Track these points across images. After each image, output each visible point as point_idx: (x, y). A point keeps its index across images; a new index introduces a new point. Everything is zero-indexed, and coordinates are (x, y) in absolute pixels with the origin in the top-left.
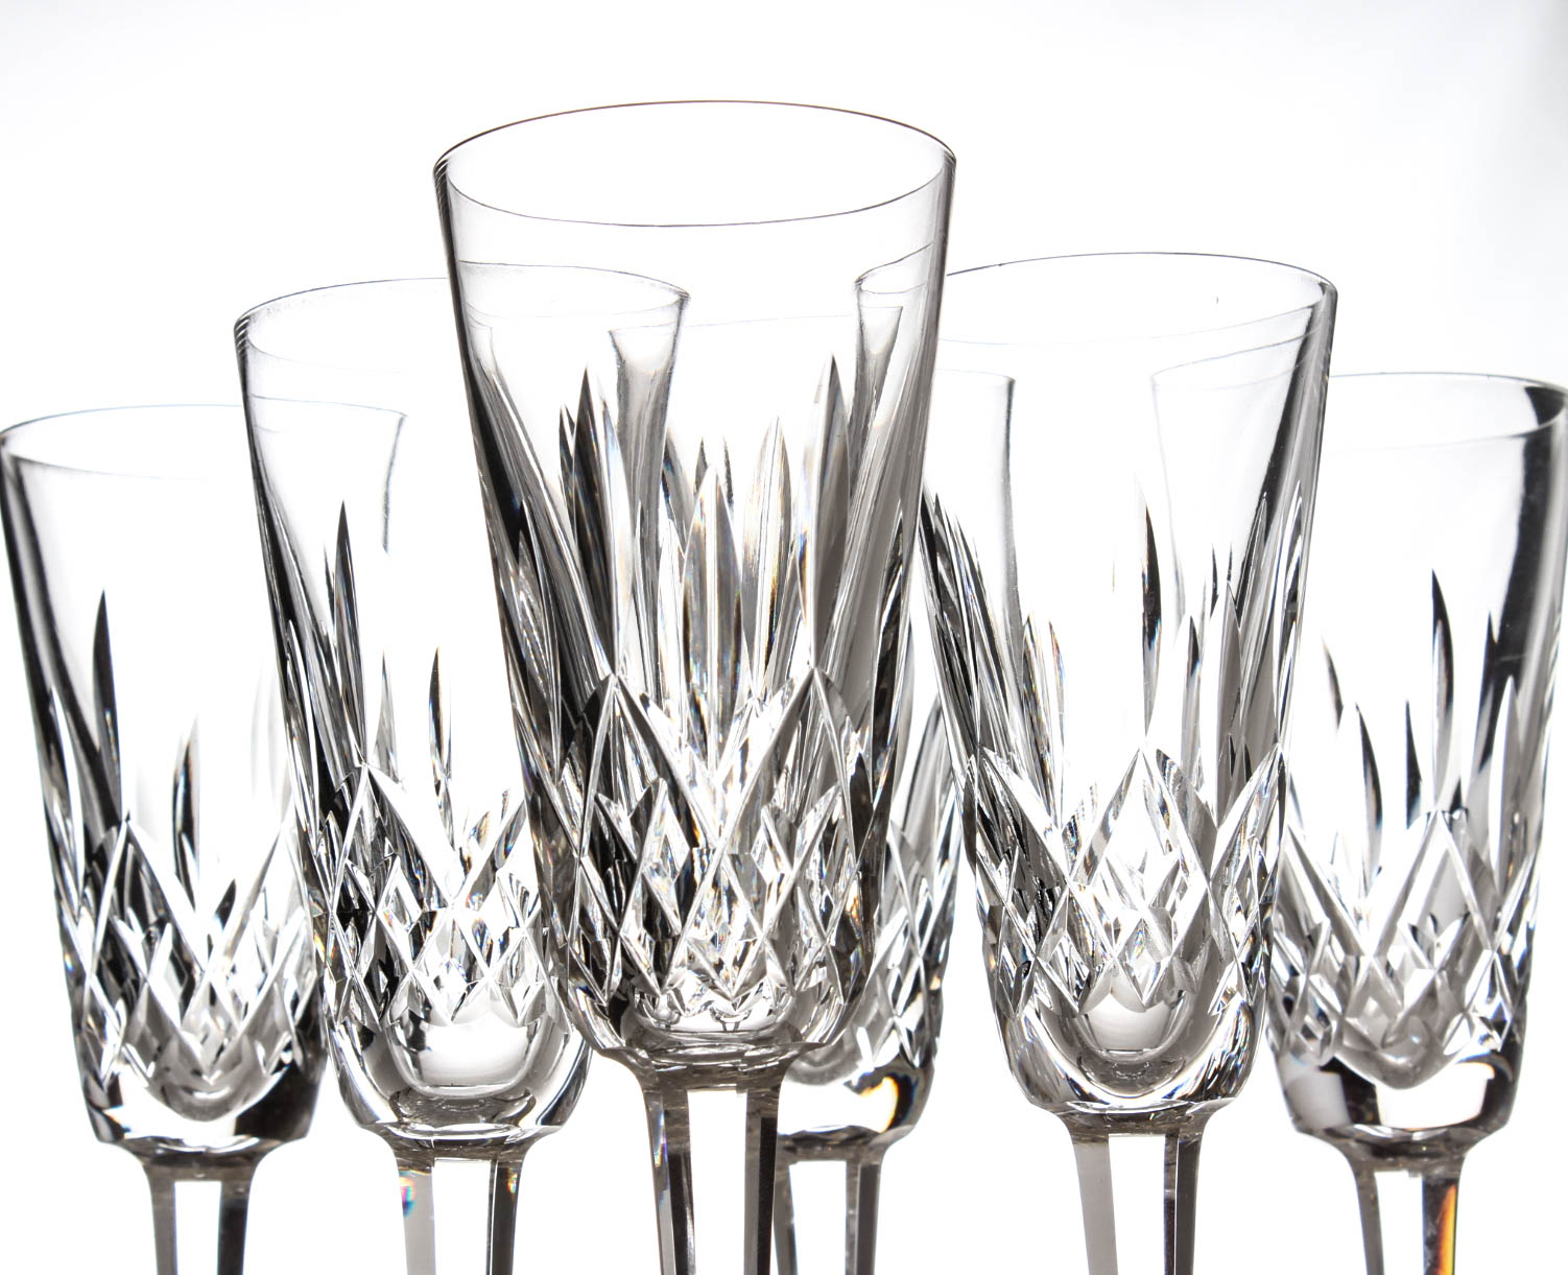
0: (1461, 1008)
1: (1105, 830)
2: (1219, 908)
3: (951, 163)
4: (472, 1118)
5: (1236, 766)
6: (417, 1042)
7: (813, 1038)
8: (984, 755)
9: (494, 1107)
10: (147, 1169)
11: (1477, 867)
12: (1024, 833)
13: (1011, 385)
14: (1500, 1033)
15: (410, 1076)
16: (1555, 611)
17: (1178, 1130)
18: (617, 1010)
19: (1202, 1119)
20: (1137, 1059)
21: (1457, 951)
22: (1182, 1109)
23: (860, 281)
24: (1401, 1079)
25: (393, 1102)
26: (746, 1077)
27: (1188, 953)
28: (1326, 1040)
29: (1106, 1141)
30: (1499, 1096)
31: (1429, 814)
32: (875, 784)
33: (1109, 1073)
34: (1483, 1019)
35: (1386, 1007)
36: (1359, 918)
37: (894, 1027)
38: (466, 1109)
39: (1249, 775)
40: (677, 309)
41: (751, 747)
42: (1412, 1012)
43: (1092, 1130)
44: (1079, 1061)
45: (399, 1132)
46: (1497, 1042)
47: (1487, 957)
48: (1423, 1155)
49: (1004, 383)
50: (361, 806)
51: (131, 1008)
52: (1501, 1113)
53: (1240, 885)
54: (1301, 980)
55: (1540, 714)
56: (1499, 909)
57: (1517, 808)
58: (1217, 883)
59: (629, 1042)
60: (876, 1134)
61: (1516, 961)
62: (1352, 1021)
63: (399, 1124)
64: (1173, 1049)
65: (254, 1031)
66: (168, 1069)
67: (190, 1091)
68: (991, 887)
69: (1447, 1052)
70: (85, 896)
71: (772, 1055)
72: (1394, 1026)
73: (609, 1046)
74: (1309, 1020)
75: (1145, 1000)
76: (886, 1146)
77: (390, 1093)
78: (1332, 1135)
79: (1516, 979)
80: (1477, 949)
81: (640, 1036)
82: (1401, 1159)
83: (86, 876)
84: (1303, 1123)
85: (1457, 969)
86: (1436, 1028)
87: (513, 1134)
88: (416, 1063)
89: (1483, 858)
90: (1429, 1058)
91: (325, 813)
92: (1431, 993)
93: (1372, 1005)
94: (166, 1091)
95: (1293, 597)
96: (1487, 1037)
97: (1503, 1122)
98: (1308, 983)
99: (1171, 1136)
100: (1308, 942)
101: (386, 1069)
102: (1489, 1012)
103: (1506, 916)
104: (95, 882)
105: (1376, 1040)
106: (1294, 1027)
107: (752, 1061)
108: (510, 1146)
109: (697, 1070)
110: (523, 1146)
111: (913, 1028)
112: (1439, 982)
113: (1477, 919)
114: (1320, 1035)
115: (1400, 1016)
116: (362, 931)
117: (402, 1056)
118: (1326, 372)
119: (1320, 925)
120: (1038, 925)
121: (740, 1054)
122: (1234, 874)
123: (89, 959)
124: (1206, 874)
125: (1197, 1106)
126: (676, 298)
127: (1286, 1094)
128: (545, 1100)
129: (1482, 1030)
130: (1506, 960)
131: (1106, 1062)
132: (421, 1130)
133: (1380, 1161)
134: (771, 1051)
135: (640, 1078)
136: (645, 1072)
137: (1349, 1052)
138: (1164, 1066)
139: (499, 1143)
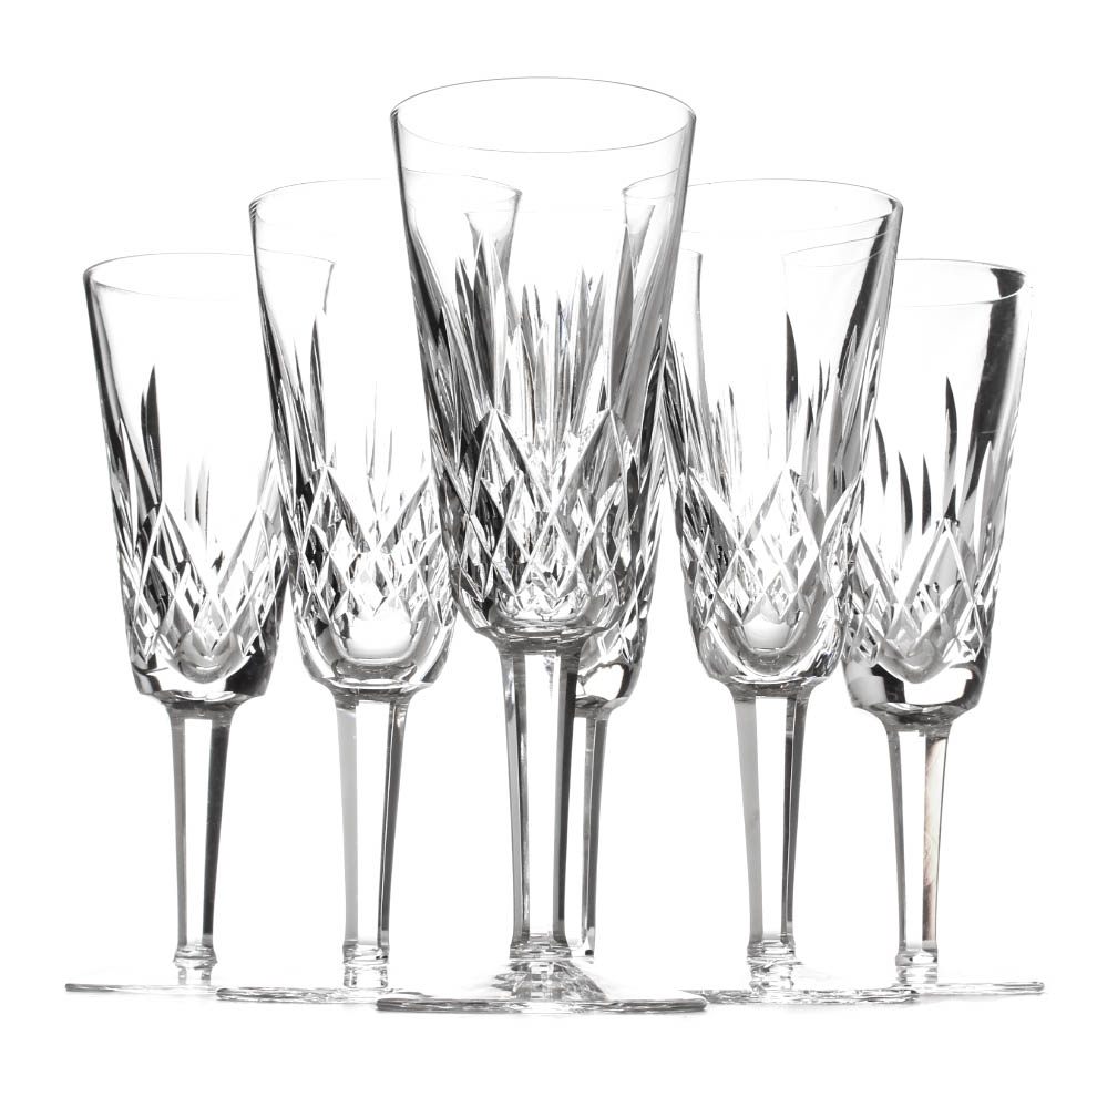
0: (955, 636)
1: (758, 524)
2: (824, 562)
3: (693, 120)
4: (378, 677)
5: (837, 484)
6: (345, 634)
7: (601, 624)
8: (690, 472)
9: (392, 671)
10: (169, 711)
11: (966, 552)
12: (712, 519)
13: (700, 257)
14: (976, 651)
15: (343, 653)
16: (1016, 404)
17: (795, 695)
18: (487, 607)
19: (809, 689)
20: (772, 653)
21: (952, 604)
22: (799, 682)
23: (626, 190)
24: (917, 678)
25: (334, 666)
26: (561, 647)
27: (806, 590)
28: (874, 655)
29: (753, 701)
30: (973, 688)
31: (938, 523)
32: (642, 479)
33: (756, 661)
34: (966, 642)
35: (910, 635)
36: (896, 579)
37: (620, 636)
38: (376, 671)
39: (844, 490)
40: (513, 202)
41: (567, 462)
42: (924, 638)
43: (745, 694)
44: (739, 654)
45: (336, 684)
46: (973, 656)
47: (970, 606)
48: (929, 722)
49: (696, 255)
50: (321, 491)
51: (162, 616)
52: (973, 698)
53: (838, 553)
54: (860, 617)
55: (1005, 465)
56: (978, 577)
57: (990, 520)
58: (825, 552)
59: (493, 624)
60: (607, 701)
61: (986, 609)
62: (891, 642)
63: (336, 679)
64: (795, 647)
65: (237, 629)
66: (183, 652)
67: (195, 666)
68: (691, 551)
69: (945, 661)
70: (137, 549)
71: (575, 634)
72: (914, 647)
73: (481, 626)
74: (864, 642)
75: (781, 618)
76: (610, 710)
77: (331, 663)
78: (874, 709)
79: (985, 620)
80: (964, 601)
81: (499, 622)
82: (915, 724)
83: (139, 537)
84: (858, 702)
85: (953, 612)
86: (939, 646)
87: (406, 687)
88: (345, 645)
89: (969, 545)
90: (934, 664)
91: (299, 497)
92: (937, 628)
93: (901, 633)
94: (182, 665)
95: (872, 389)
96: (968, 653)
97: (975, 704)
98: (865, 619)
99: (791, 699)
100: (866, 596)
101: (330, 647)
102: (969, 638)
103: (982, 582)
104: (143, 541)
105: (903, 654)
106: (856, 645)
107: (564, 637)
108: (403, 694)
109: (533, 641)
110: (409, 694)
111: (630, 639)
112: (941, 621)
113: (965, 585)
114: (870, 651)
115: (918, 640)
116: (319, 566)
117: (339, 642)
118: (895, 256)
119: (873, 586)
120: (718, 573)
121: (559, 633)
122: (834, 547)
123: (138, 586)
124: (818, 543)
125: (809, 680)
126: (514, 194)
127: (849, 687)
128: (423, 669)
129: (966, 649)
130: (981, 609)
131: (754, 655)
132: (351, 682)
133: (903, 726)
134: (575, 631)
135: (498, 646)
136: (502, 642)
137: (887, 660)
138: (788, 658)
139: (397, 692)
